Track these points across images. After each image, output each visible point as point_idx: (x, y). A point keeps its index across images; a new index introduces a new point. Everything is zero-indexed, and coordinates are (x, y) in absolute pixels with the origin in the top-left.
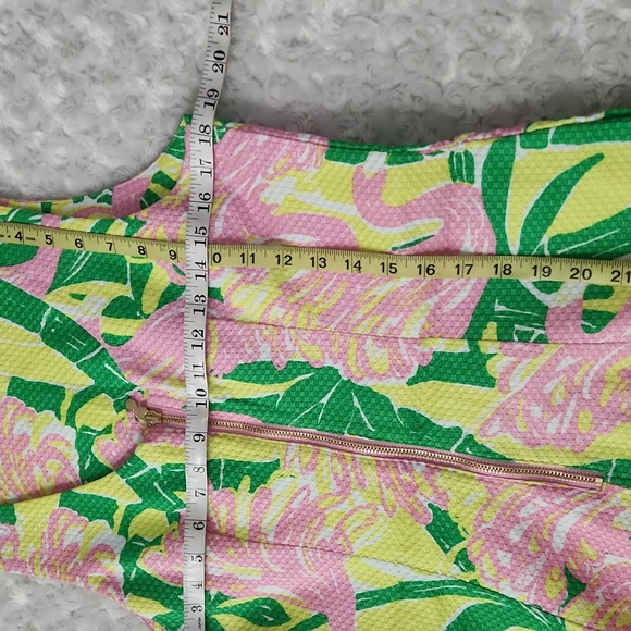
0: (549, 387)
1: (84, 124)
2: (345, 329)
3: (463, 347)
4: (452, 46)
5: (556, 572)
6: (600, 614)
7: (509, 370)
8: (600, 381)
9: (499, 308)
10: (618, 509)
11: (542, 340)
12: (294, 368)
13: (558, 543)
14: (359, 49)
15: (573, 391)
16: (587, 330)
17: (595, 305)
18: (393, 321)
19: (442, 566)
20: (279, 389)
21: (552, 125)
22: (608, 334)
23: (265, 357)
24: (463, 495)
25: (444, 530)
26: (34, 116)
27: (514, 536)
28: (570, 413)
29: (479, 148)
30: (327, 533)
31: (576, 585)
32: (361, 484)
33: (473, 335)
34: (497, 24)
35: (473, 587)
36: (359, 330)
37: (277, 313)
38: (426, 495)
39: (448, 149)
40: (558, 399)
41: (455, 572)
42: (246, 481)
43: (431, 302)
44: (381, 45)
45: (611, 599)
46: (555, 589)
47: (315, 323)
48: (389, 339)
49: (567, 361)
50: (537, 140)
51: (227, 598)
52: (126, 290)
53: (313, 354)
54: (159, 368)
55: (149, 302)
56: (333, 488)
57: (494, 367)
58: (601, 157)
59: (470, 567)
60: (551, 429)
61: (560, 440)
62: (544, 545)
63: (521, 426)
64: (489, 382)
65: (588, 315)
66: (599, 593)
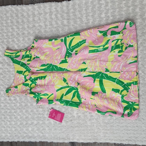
0: (73, 62)
1: (24, 42)
2: (52, 59)
3: (64, 59)
4: (60, 29)
5: (77, 83)
6: (81, 86)
7: (69, 61)
8: (78, 61)
9: (67, 54)
10: (82, 74)
11: (72, 57)
12: (47, 64)
13: (76, 80)
14: (52, 31)
15: (75, 62)
16: (76, 55)
17: (76, 52)
18: (57, 57)
19: (65, 85)
20: (46, 67)
21: (70, 35)
22: (77, 55)
23: (44, 64)
24: (66, 76)
25: (65, 80)
26: (19, 41)
27: (72, 79)
28: (76, 65)
29: (63, 38)
30: (52, 83)
31: (79, 84)
32: (56, 76)
33: (65, 58)
34: (64, 27)
35: (68, 87)
36: (54, 59)
37: (45, 58)
38: (62, 77)
39: (60, 39)
40: (74, 63)
41: (66, 85)
42: (43, 78)
43: (61, 55)
44: (54, 30)
45: (82, 85)
46: (77, 84)
47: (49, 59)
48: (57, 59)
49: (74, 59)
50: (68, 37)
51: (41, 94)
52: (29, 58)
53: (49, 63)
54: (33, 67)
55: (32, 59)
56: (53, 77)
57: (67, 61)
58: (74, 38)
59: (68, 84)
60: (74, 67)
61: (75, 68)
62: (75, 80)
63: (71, 67)
64: (67, 62)
65: (75, 54)
66: (81, 84)
